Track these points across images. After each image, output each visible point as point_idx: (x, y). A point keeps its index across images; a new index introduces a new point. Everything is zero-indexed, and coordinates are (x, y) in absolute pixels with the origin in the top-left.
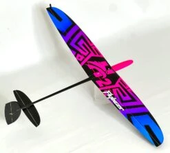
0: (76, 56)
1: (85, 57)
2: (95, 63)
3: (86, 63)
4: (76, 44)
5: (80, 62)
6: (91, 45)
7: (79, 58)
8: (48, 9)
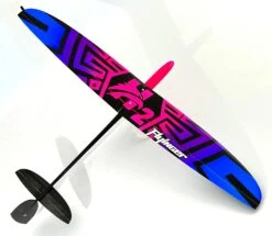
0: (88, 84)
1: (103, 81)
2: (120, 86)
3: (107, 91)
4: (82, 63)
5: (98, 92)
6: (105, 58)
7: (94, 85)
8: (20, 15)
